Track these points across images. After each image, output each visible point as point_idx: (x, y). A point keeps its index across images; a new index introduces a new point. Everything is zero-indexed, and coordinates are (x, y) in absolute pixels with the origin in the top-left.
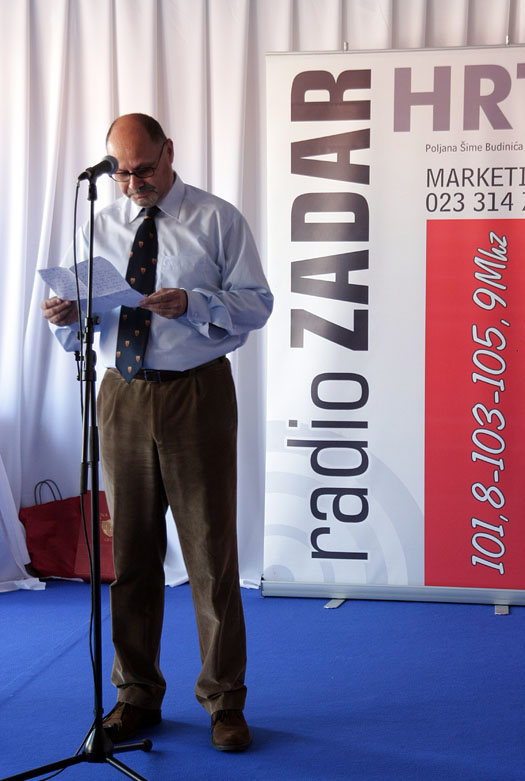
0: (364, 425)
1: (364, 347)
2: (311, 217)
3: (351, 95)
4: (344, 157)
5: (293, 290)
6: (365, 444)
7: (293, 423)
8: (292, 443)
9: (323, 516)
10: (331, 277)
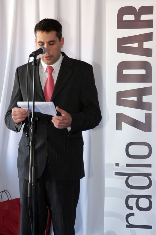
0: (150, 166)
1: (150, 130)
2: (126, 72)
3: (144, 17)
4: (141, 45)
5: (117, 105)
6: (150, 175)
7: (117, 165)
8: (117, 174)
9: (131, 208)
10: (135, 99)
